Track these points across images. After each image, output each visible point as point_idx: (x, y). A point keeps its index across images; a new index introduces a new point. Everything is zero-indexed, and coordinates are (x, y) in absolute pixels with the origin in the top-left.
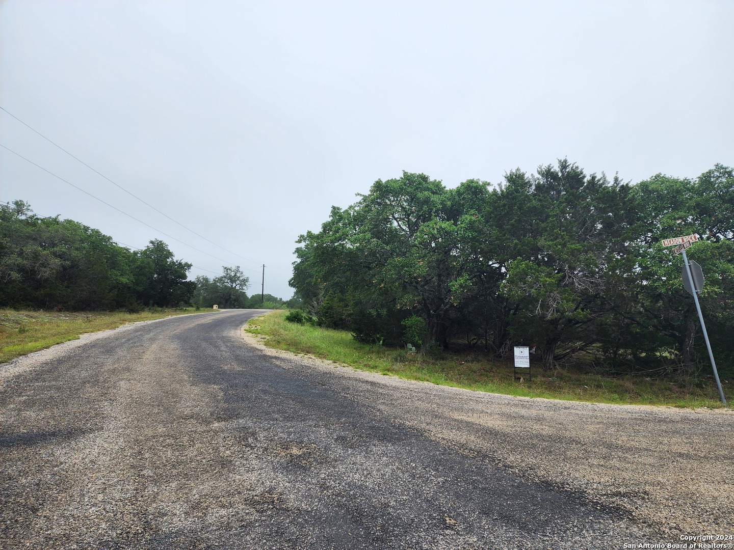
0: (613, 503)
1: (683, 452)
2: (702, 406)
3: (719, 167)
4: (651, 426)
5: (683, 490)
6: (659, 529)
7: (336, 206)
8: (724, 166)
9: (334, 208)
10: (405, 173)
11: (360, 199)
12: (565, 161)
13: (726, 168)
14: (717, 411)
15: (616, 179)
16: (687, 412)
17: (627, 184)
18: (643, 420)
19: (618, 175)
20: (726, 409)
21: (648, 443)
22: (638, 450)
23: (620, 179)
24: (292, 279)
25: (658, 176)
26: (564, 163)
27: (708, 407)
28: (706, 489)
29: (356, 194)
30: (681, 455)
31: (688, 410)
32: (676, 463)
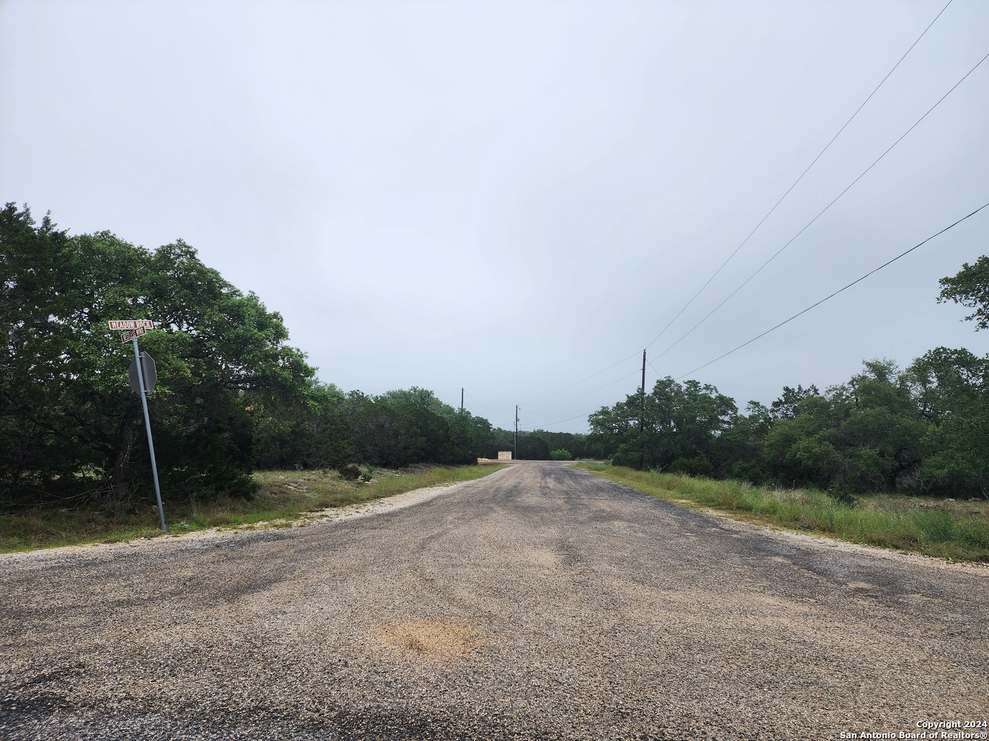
0: (35, 693)
1: (122, 598)
2: (137, 537)
3: (181, 244)
4: (75, 574)
5: (128, 647)
6: (106, 707)
8: (187, 244)
13: (189, 247)
14: (155, 540)
15: (47, 221)
16: (120, 547)
18: (62, 567)
20: (166, 536)
21: (74, 598)
22: (62, 610)
27: (145, 537)
28: (156, 637)
30: (120, 603)
31: (121, 544)
32: (115, 616)
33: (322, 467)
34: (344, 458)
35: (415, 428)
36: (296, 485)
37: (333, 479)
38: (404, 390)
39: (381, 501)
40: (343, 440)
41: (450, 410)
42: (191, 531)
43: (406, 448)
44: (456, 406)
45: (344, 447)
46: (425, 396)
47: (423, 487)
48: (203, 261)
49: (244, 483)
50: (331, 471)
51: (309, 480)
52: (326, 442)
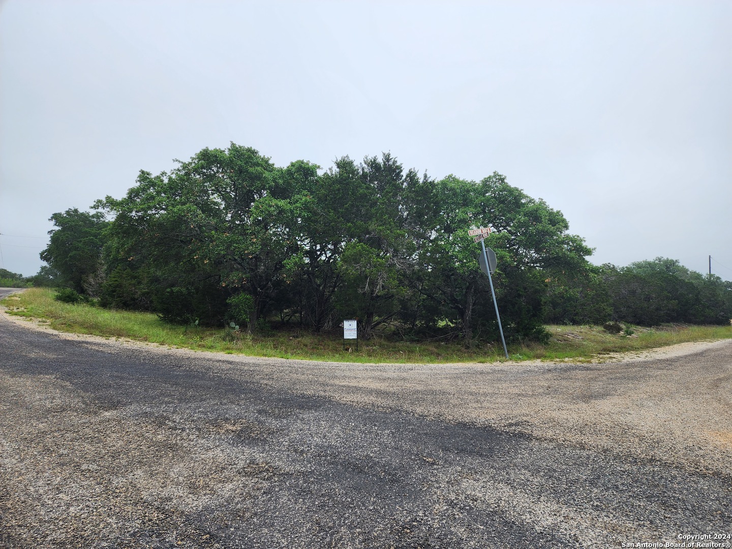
0: (515, 431)
3: (496, 174)
6: (558, 442)
7: (145, 170)
8: (499, 174)
9: (143, 172)
10: (233, 145)
11: (178, 166)
12: (389, 155)
13: (500, 176)
15: (425, 176)
17: (434, 181)
19: (427, 173)
21: (491, 389)
23: (428, 176)
24: (46, 251)
25: (450, 176)
26: (387, 156)
29: (173, 160)
30: (519, 395)
33: (588, 323)
34: (605, 316)
35: (665, 293)
36: (573, 336)
37: (599, 332)
38: (649, 260)
39: (654, 350)
40: (602, 302)
41: (698, 276)
42: (524, 360)
43: (657, 309)
44: (704, 273)
45: (604, 309)
46: (670, 265)
47: (687, 341)
48: (510, 184)
49: (540, 332)
50: (596, 327)
51: (581, 332)
52: (589, 304)
